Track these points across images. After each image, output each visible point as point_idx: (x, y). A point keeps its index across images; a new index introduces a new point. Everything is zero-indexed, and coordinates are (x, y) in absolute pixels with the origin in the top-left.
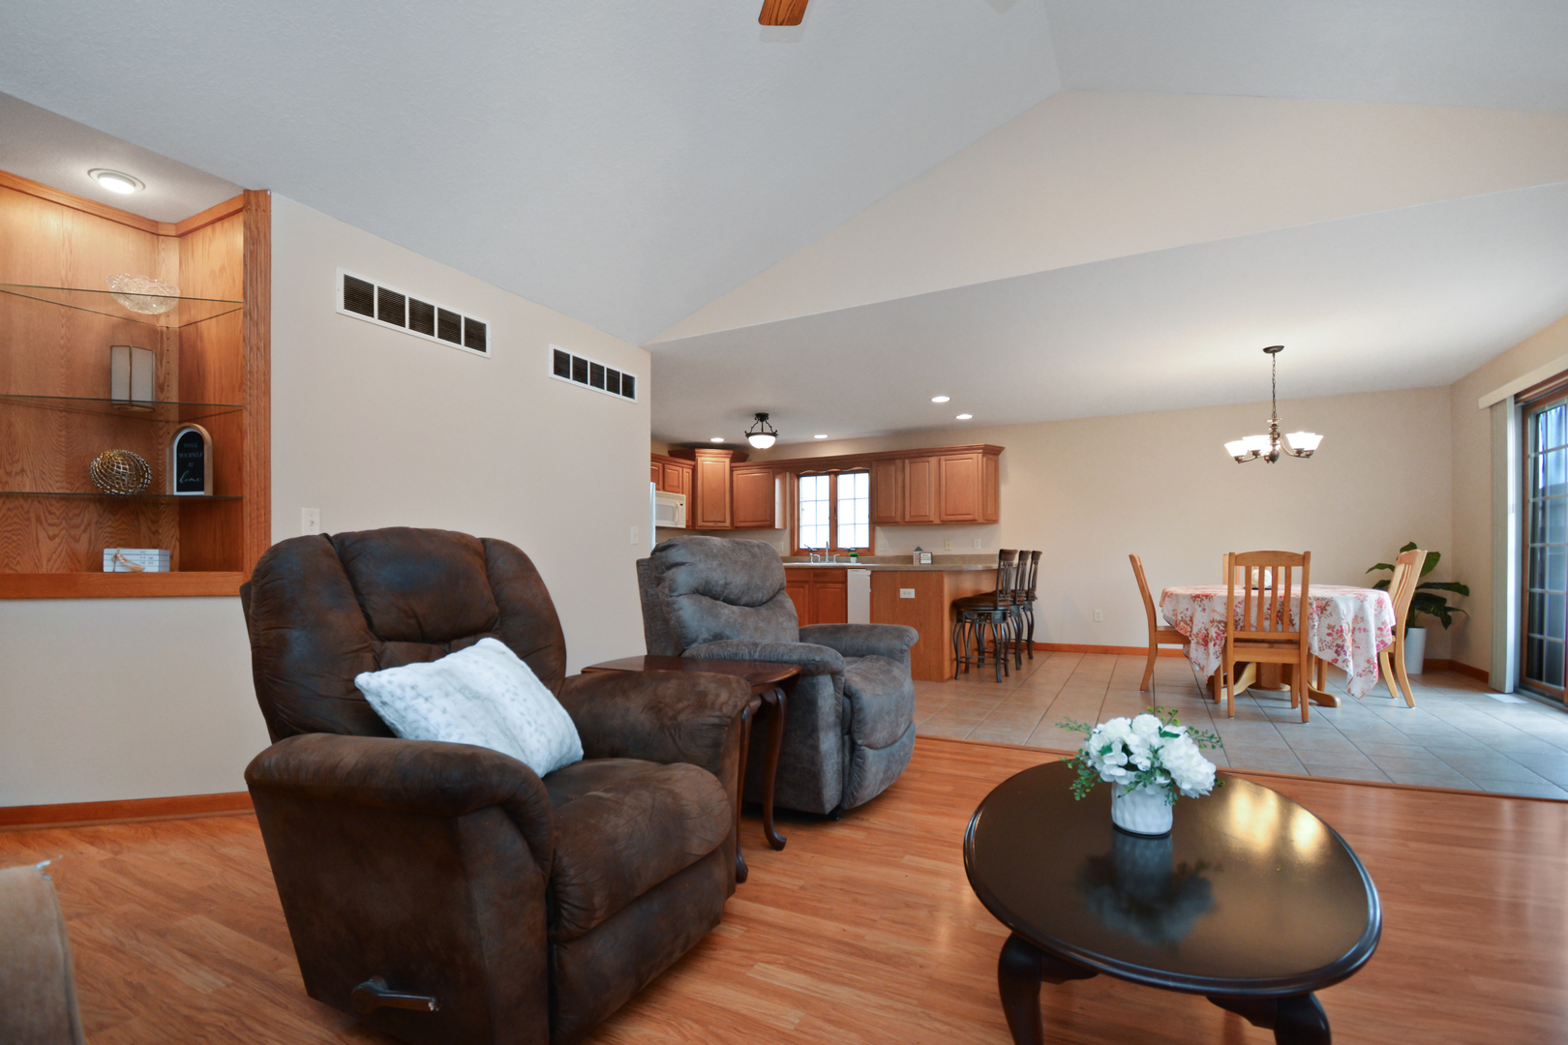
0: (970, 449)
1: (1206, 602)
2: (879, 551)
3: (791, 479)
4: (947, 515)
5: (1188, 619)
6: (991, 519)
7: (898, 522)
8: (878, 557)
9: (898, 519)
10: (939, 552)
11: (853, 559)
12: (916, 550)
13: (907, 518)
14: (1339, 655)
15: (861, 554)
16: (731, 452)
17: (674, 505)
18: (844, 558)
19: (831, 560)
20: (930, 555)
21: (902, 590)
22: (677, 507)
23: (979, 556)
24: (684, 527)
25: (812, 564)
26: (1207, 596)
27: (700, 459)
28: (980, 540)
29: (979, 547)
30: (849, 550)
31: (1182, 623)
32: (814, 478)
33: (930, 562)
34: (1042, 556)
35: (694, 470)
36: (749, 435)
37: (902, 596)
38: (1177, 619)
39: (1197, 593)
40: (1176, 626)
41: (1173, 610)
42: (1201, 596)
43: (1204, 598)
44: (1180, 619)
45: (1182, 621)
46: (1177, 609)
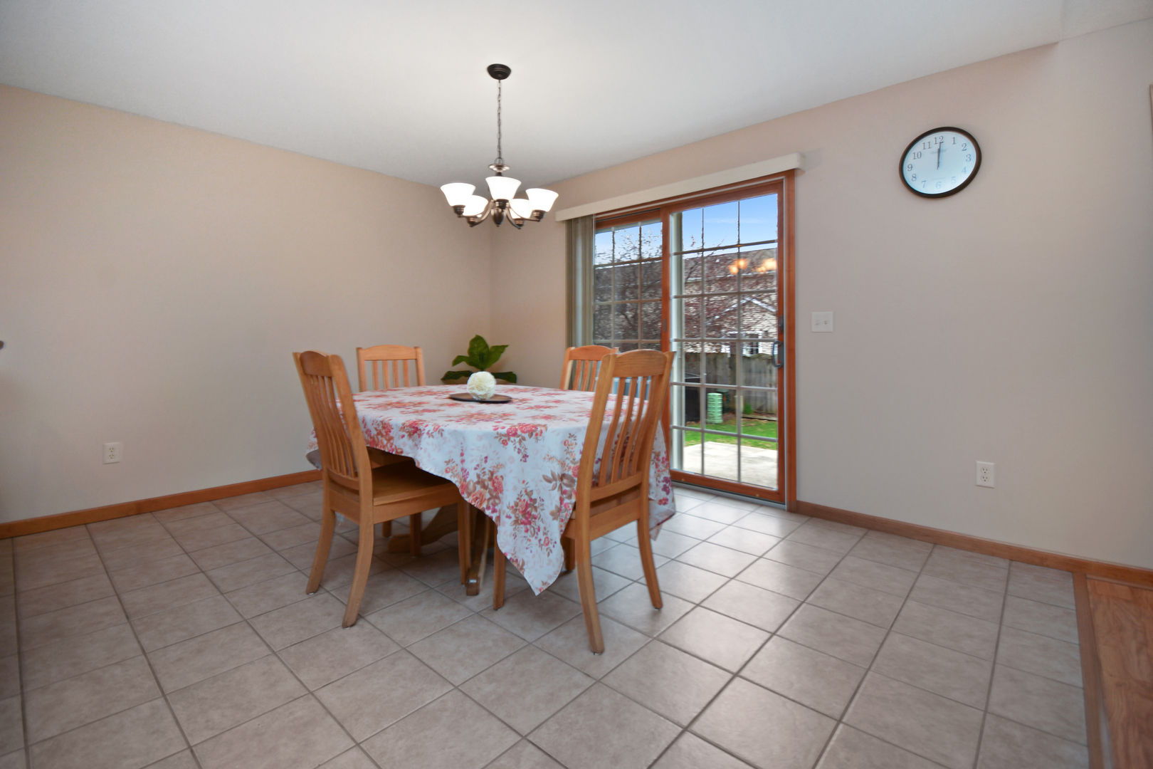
14: (668, 493)
26: (532, 432)
38: (468, 480)
39: (508, 427)
40: (469, 494)
41: (448, 462)
42: (519, 432)
43: (526, 435)
44: (476, 480)
45: (478, 482)
46: (457, 459)
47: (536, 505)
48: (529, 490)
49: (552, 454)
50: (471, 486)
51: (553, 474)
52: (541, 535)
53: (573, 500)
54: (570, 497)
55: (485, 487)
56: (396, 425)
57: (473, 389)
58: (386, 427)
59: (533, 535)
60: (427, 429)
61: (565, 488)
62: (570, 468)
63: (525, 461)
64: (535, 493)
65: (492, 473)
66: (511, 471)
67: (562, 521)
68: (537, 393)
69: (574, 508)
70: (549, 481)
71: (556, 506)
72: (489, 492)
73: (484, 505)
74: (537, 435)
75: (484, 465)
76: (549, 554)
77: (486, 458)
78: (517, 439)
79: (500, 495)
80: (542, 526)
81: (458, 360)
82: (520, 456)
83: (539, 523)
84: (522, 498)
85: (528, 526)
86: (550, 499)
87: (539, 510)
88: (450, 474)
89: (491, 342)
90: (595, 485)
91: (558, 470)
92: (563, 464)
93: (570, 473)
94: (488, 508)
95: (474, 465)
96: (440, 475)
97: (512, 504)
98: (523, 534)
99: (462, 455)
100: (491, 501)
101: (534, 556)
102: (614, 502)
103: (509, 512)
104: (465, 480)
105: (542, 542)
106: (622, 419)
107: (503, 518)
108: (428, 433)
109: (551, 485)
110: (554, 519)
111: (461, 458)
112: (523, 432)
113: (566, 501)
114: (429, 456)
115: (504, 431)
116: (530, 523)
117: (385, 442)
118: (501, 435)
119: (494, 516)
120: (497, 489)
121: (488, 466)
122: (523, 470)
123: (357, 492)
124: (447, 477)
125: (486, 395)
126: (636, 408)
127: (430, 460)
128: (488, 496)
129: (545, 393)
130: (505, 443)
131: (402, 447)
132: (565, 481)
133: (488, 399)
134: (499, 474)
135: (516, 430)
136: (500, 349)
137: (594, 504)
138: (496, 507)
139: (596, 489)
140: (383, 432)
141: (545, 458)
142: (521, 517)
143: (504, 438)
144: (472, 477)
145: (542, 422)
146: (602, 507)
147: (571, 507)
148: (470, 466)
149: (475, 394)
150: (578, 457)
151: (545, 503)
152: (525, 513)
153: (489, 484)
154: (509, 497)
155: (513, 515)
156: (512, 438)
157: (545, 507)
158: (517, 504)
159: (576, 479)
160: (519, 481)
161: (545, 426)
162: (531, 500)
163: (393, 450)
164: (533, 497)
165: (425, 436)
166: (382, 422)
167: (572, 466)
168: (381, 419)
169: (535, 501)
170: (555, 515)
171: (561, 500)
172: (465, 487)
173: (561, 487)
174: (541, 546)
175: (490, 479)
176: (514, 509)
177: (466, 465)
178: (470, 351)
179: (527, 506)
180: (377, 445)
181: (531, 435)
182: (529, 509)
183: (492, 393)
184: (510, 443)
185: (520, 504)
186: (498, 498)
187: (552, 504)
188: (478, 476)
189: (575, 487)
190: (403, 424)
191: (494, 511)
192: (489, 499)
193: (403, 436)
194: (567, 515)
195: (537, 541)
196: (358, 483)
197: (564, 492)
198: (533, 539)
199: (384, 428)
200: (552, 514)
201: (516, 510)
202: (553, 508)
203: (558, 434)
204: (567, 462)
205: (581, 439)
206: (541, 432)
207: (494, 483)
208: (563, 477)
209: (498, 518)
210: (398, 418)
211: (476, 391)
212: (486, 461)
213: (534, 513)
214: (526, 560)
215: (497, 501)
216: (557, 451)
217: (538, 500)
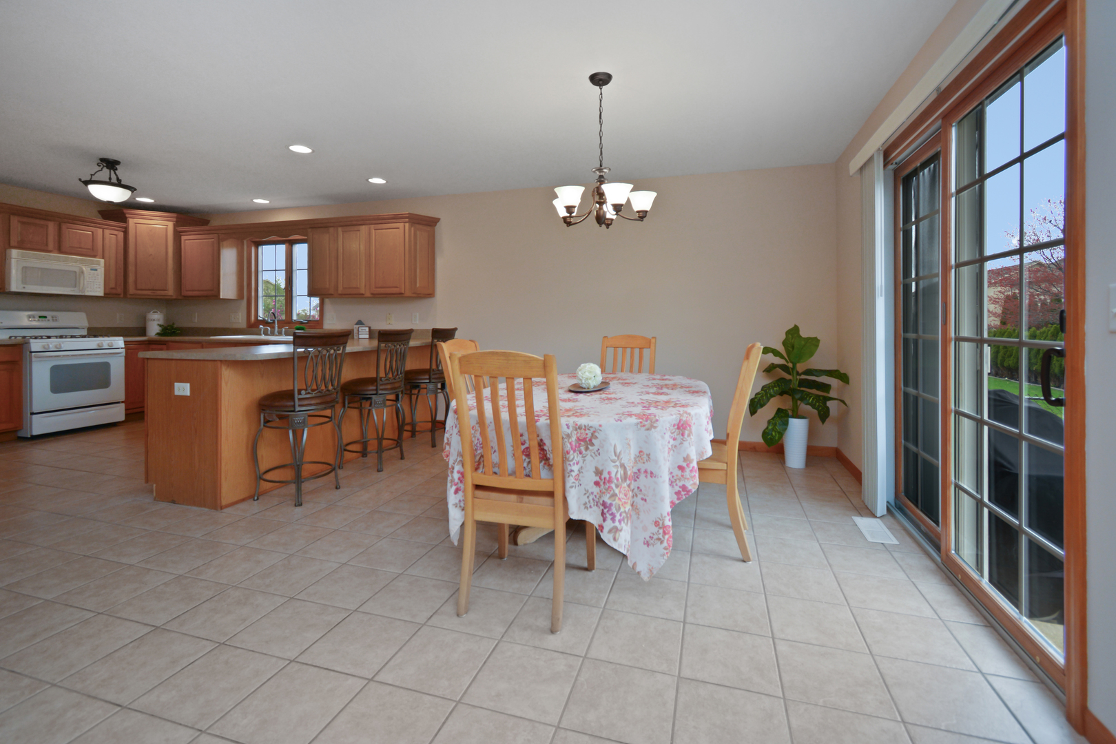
0: (397, 218)
2: (328, 324)
3: (248, 247)
4: (376, 288)
6: (427, 293)
7: (332, 295)
9: (331, 291)
10: (376, 325)
12: (357, 324)
13: (340, 289)
15: (310, 328)
16: (175, 215)
17: (77, 269)
18: (292, 331)
19: (279, 333)
21: (177, 385)
22: (83, 272)
24: (101, 294)
25: (263, 337)
27: (131, 222)
28: (418, 314)
29: (418, 322)
30: (301, 323)
33: (367, 336)
35: (126, 232)
36: (87, 183)
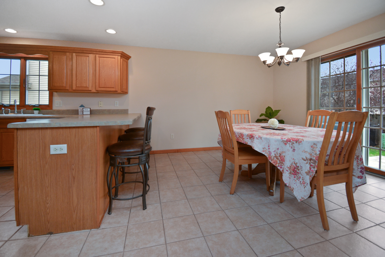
0: (114, 53)
1: (296, 145)
2: (56, 107)
5: (278, 155)
8: (55, 111)
9: (69, 90)
10: (94, 108)
11: (36, 112)
12: (80, 107)
13: (74, 88)
14: (363, 174)
15: (42, 109)
18: (30, 111)
19: (19, 112)
20: (89, 109)
21: (52, 147)
23: (118, 110)
25: (4, 115)
26: (297, 141)
28: (118, 102)
29: (118, 106)
30: (34, 106)
31: (275, 158)
32: (9, 61)
33: (89, 113)
34: (155, 112)
37: (52, 152)
38: (271, 155)
39: (286, 138)
40: (272, 160)
41: (263, 148)
42: (291, 141)
43: (295, 142)
44: (274, 156)
45: (275, 157)
46: (267, 148)
47: (299, 168)
48: (295, 162)
49: (306, 150)
50: (272, 158)
51: (306, 158)
52: (301, 180)
53: (316, 169)
54: (314, 168)
55: (278, 159)
56: (245, 135)
57: (270, 124)
58: (242, 135)
59: (297, 179)
60: (256, 137)
61: (312, 164)
62: (314, 156)
63: (294, 152)
64: (298, 163)
65: (280, 154)
66: (288, 154)
67: (310, 176)
68: (295, 127)
69: (316, 172)
70: (305, 160)
71: (308, 170)
72: (279, 161)
73: (277, 165)
74: (299, 142)
75: (277, 151)
76: (304, 188)
77: (278, 148)
78: (291, 143)
79: (284, 162)
80: (301, 177)
81: (261, 115)
82: (292, 149)
83: (300, 175)
84: (293, 165)
85: (295, 176)
86: (306, 167)
87: (300, 170)
88: (264, 152)
89: (274, 109)
90: (326, 165)
91: (309, 157)
92: (311, 155)
93: (314, 158)
94: (279, 166)
95: (274, 150)
96: (261, 152)
97: (289, 166)
98: (293, 178)
99: (269, 146)
100: (280, 164)
101: (298, 187)
102: (335, 173)
103: (288, 169)
104: (270, 155)
105: (302, 182)
106: (340, 139)
107: (285, 171)
108: (256, 138)
109: (306, 162)
110: (307, 175)
111: (269, 147)
112: (293, 141)
113: (312, 169)
114: (257, 145)
115: (285, 140)
116: (296, 175)
117: (242, 140)
118: (284, 141)
119: (281, 169)
120: (282, 160)
121: (279, 152)
122: (293, 155)
123: (233, 154)
124: (263, 153)
125: (275, 127)
126: (347, 136)
127: (257, 147)
128: (279, 162)
129: (299, 128)
130: (285, 144)
131: (247, 142)
132: (312, 161)
133: (276, 128)
134: (283, 155)
135: (290, 140)
136: (278, 111)
137: (325, 172)
138: (282, 167)
139: (327, 167)
140: (241, 136)
141: (303, 152)
142: (292, 172)
143: (285, 142)
144: (273, 154)
145: (301, 138)
146: (329, 174)
147: (315, 172)
148: (272, 150)
149: (271, 126)
150: (318, 153)
151: (303, 168)
152: (294, 170)
153: (279, 158)
154: (287, 163)
155: (289, 170)
156: (289, 143)
157: (303, 170)
158: (291, 167)
159: (317, 161)
160: (291, 158)
161: (302, 139)
162: (296, 166)
163: (244, 142)
164: (297, 165)
165: (255, 139)
166: (240, 133)
167: (315, 156)
168: (240, 132)
169: (298, 167)
170: (307, 173)
171: (310, 168)
172: (270, 158)
173: (310, 163)
174: (301, 184)
175: (280, 156)
176: (290, 168)
177: (270, 150)
178: (266, 112)
179: (295, 168)
180: (239, 140)
181: (296, 142)
182: (296, 170)
183: (277, 126)
184: (287, 144)
185: (292, 167)
186: (283, 164)
187: (306, 169)
188: (275, 154)
189: (317, 164)
190: (248, 134)
191: (281, 168)
192: (279, 163)
193: (248, 138)
194: (313, 174)
195: (299, 182)
196: (234, 151)
197: (311, 166)
198: (297, 181)
199: (241, 135)
200: (306, 173)
201: (290, 169)
202: (307, 171)
203: (309, 143)
204: (313, 154)
205: (319, 146)
206: (301, 141)
207: (281, 158)
208: (311, 159)
209: (283, 170)
210: (245, 132)
211: (271, 125)
212: (278, 150)
213: (298, 171)
214: (294, 188)
215: (282, 164)
216: (308, 149)
217: (300, 167)
